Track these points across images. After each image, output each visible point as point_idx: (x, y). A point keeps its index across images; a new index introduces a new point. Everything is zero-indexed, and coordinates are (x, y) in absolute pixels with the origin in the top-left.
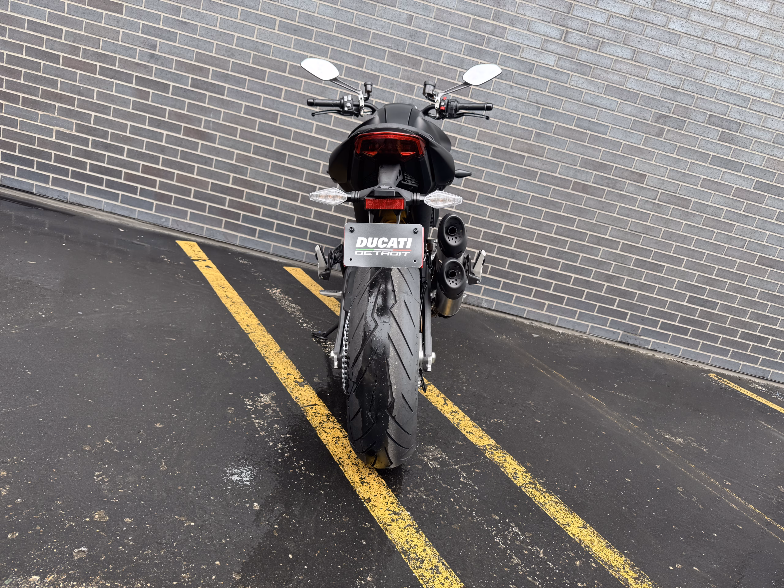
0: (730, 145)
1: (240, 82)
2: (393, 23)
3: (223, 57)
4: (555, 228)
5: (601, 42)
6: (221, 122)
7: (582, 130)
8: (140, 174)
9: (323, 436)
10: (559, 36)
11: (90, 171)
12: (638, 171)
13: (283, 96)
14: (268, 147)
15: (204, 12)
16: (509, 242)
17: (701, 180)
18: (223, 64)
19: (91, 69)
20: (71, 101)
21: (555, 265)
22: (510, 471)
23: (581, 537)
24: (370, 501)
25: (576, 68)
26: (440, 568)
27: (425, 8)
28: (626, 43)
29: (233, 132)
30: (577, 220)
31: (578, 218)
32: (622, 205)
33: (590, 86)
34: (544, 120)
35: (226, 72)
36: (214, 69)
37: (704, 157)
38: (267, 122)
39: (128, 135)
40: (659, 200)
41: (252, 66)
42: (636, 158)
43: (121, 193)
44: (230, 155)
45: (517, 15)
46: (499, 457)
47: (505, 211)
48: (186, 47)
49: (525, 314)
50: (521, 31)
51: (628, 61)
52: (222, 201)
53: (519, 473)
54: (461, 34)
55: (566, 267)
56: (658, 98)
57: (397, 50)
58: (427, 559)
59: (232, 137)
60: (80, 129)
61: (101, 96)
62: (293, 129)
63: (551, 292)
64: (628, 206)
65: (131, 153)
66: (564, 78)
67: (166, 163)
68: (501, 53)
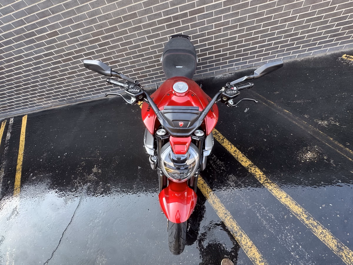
22: (258, 176)
23: (286, 203)
24: (218, 211)
30: (273, 16)
35: (105, 35)
36: (101, 36)
38: (130, 46)
41: (111, 27)
46: (253, 170)
47: (236, 30)
53: (261, 176)
55: (269, 40)
58: (238, 231)
59: (124, 58)
62: (140, 43)
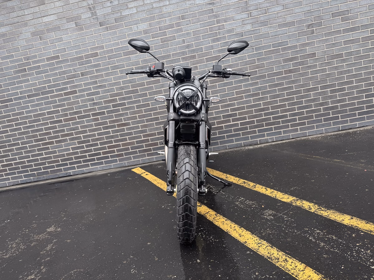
0: (349, 21)
1: (130, 98)
2: (178, 46)
3: (120, 91)
4: (285, 94)
5: (267, 9)
6: (129, 116)
7: (277, 48)
8: (108, 150)
9: (216, 223)
10: (247, 16)
11: (89, 157)
12: (311, 53)
13: (148, 95)
14: (151, 117)
15: (106, 78)
16: (268, 109)
17: (343, 42)
18: (121, 94)
19: (74, 119)
20: (72, 134)
21: (294, 109)
22: (307, 207)
23: (352, 224)
24: (246, 242)
25: (261, 25)
26: (287, 259)
27: (188, 34)
28: (278, 4)
29: (135, 118)
30: (294, 86)
31: (294, 85)
32: (311, 70)
33: (271, 29)
34: (258, 52)
36: (118, 97)
37: (339, 32)
39: (97, 137)
40: (327, 60)
41: (132, 89)
42: (307, 48)
43: (103, 161)
44: (138, 127)
45: (226, 17)
46: (299, 203)
47: (259, 97)
48: (105, 94)
49: (291, 137)
50: (231, 22)
51: (283, 11)
52: (142, 147)
53: (311, 206)
54: (207, 36)
55: (299, 108)
56: (304, 18)
57: (184, 55)
58: (280, 257)
59: (136, 120)
60: (79, 143)
61: (82, 127)
63: (298, 122)
64: (314, 70)
65: (101, 144)
66: (258, 31)
67: (116, 141)
68: (226, 35)
